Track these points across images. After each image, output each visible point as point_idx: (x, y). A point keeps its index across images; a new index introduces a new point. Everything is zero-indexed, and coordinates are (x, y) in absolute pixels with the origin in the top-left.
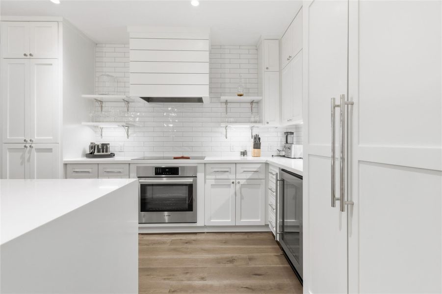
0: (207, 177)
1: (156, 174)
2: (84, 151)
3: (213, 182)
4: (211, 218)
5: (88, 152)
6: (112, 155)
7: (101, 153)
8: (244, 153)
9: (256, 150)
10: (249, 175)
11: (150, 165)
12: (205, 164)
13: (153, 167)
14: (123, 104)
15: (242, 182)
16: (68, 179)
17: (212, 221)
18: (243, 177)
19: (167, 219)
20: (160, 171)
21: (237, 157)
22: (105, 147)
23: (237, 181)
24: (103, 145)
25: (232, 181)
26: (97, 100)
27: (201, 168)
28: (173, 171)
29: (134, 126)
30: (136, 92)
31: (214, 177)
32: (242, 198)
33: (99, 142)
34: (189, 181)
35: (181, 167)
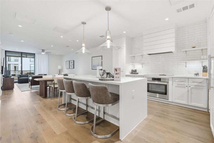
0: (173, 83)
1: (153, 80)
2: (130, 72)
3: (176, 85)
4: (175, 99)
5: (131, 72)
6: (138, 73)
7: (135, 73)
8: (197, 74)
9: (204, 73)
10: (196, 84)
11: (150, 77)
12: (172, 77)
13: (151, 78)
14: (141, 56)
15: (192, 86)
16: (127, 77)
17: (176, 100)
18: (192, 85)
19: (158, 96)
20: (154, 79)
21: (193, 76)
22: (136, 71)
23: (189, 86)
24: (135, 70)
25: (186, 85)
26: (133, 56)
27: (170, 79)
28: (159, 80)
29: (144, 64)
30: (146, 53)
31: (177, 83)
32: (192, 93)
33: (134, 69)
34: (166, 83)
35: (162, 78)
